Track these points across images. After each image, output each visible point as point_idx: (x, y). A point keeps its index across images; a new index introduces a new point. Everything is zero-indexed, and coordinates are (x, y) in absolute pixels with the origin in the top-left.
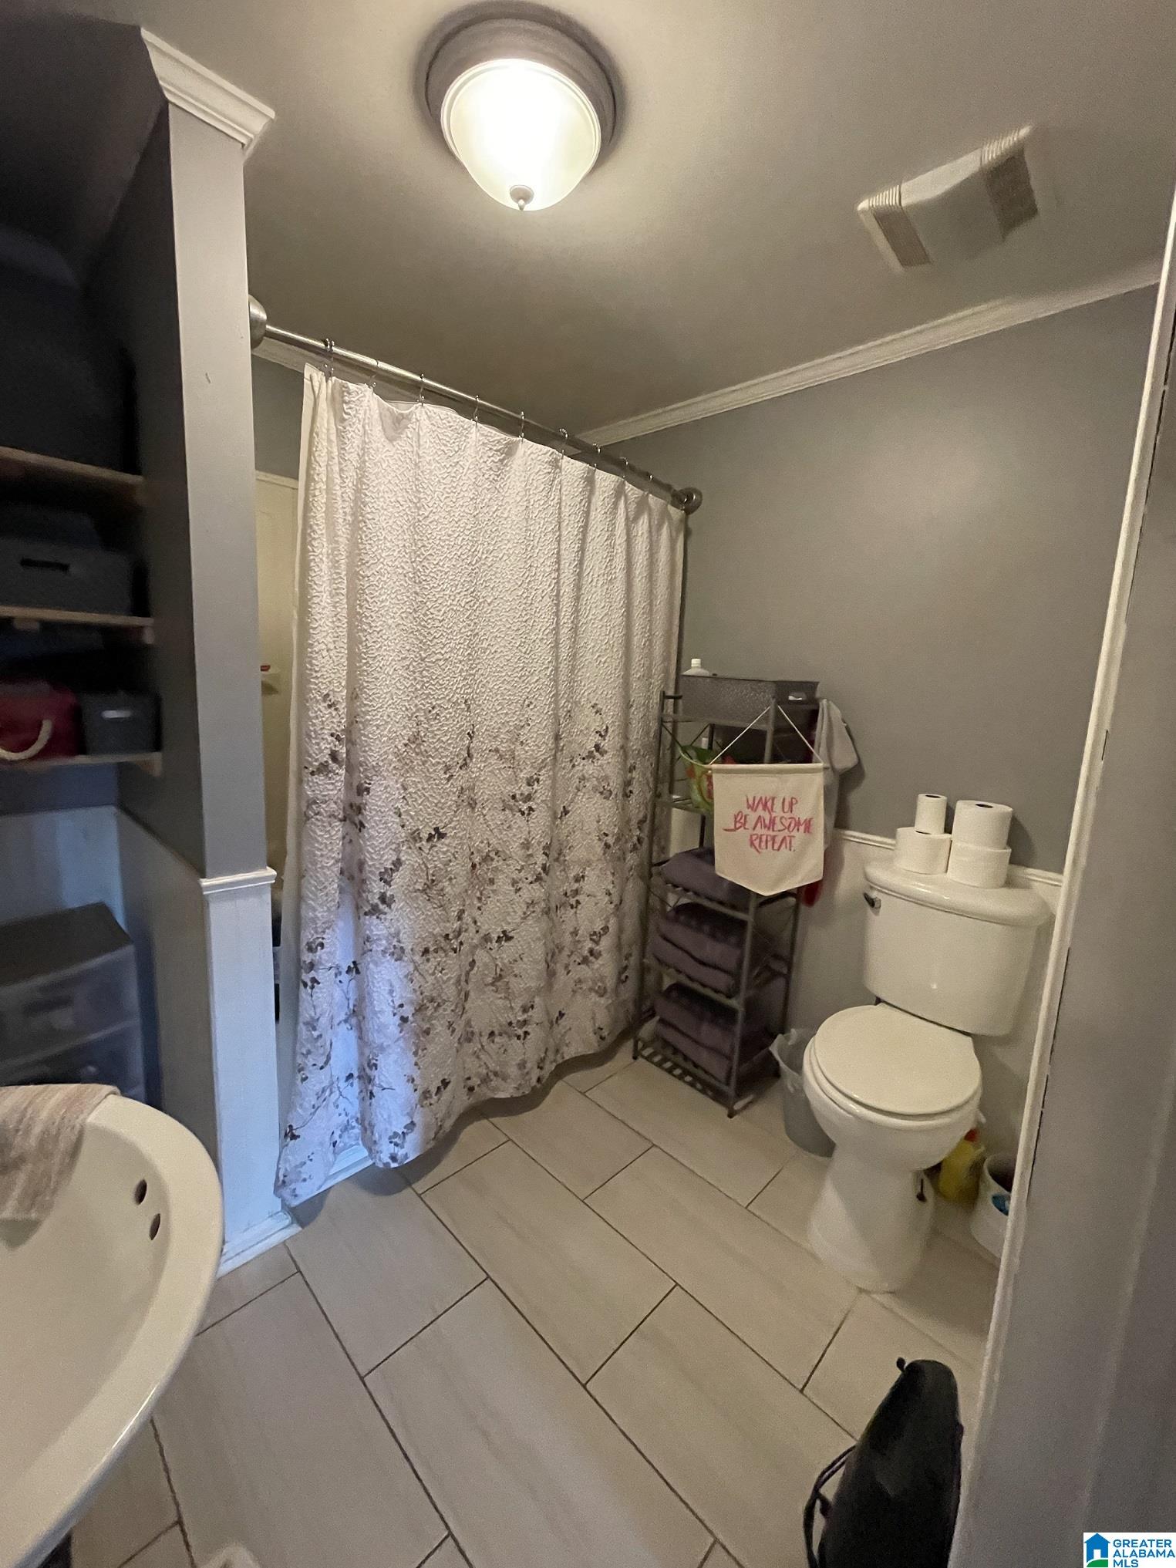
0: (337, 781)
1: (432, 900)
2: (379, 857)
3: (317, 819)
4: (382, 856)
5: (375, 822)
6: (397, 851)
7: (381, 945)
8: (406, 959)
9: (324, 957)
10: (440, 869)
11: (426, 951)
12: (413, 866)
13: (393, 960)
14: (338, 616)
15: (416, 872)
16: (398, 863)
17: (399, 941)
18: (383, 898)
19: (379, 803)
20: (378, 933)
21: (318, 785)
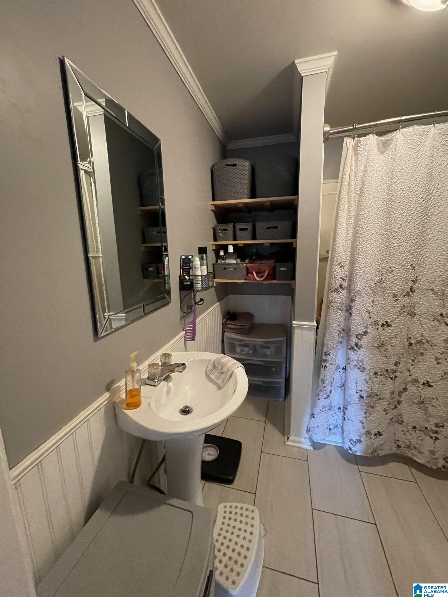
0: (341, 295)
1: (381, 352)
2: (356, 328)
3: (332, 308)
4: (358, 328)
5: (356, 313)
6: (366, 327)
7: (354, 363)
8: (365, 373)
9: (330, 359)
10: (387, 340)
11: (376, 373)
12: (374, 335)
13: (359, 371)
14: (348, 232)
15: (375, 339)
16: (366, 333)
17: (363, 364)
18: (356, 345)
19: (359, 306)
20: (353, 358)
21: (334, 296)
